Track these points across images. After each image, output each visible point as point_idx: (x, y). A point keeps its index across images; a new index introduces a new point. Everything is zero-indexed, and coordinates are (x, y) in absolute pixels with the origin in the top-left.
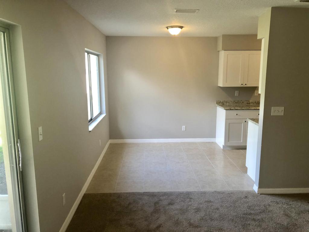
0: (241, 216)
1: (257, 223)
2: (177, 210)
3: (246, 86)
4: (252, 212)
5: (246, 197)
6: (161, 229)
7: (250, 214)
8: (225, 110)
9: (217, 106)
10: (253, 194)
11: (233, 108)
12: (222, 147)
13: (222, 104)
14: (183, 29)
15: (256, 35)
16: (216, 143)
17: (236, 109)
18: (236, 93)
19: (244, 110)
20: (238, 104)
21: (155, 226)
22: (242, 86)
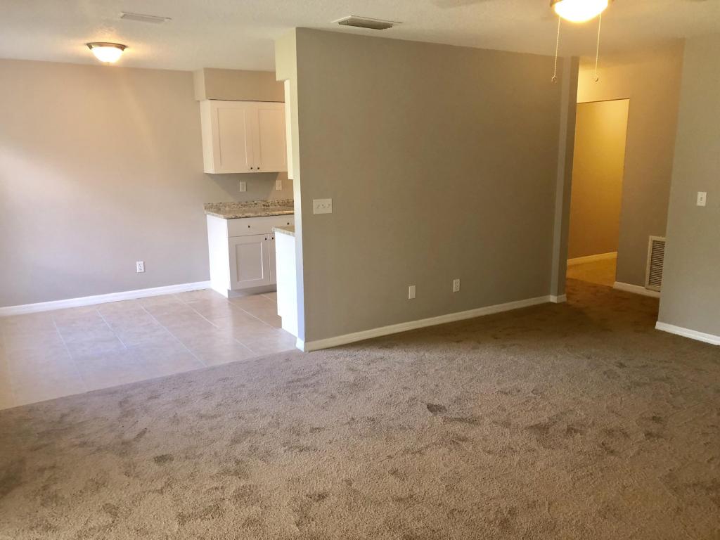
0: (285, 385)
1: (310, 388)
2: (168, 403)
3: (258, 171)
4: (301, 377)
5: (287, 360)
6: (147, 435)
7: (299, 380)
8: (225, 221)
9: (206, 215)
10: (297, 354)
11: (240, 215)
12: (226, 295)
13: (217, 209)
14: (126, 50)
15: (273, 74)
16: (212, 290)
17: (247, 217)
18: (242, 186)
19: (261, 216)
20: (247, 208)
21: (134, 435)
22: (252, 171)
